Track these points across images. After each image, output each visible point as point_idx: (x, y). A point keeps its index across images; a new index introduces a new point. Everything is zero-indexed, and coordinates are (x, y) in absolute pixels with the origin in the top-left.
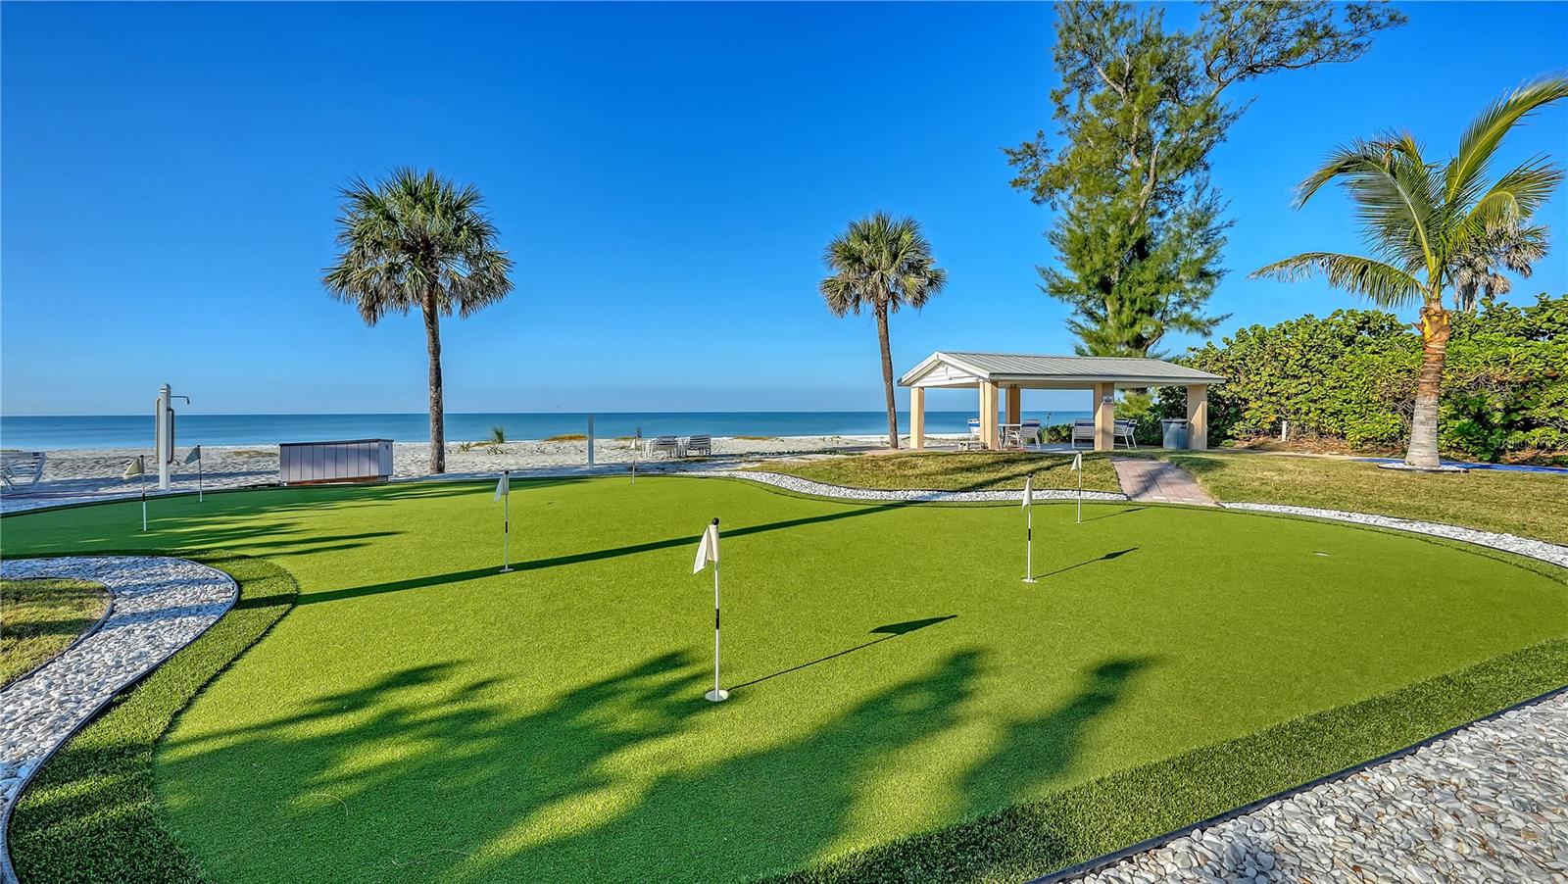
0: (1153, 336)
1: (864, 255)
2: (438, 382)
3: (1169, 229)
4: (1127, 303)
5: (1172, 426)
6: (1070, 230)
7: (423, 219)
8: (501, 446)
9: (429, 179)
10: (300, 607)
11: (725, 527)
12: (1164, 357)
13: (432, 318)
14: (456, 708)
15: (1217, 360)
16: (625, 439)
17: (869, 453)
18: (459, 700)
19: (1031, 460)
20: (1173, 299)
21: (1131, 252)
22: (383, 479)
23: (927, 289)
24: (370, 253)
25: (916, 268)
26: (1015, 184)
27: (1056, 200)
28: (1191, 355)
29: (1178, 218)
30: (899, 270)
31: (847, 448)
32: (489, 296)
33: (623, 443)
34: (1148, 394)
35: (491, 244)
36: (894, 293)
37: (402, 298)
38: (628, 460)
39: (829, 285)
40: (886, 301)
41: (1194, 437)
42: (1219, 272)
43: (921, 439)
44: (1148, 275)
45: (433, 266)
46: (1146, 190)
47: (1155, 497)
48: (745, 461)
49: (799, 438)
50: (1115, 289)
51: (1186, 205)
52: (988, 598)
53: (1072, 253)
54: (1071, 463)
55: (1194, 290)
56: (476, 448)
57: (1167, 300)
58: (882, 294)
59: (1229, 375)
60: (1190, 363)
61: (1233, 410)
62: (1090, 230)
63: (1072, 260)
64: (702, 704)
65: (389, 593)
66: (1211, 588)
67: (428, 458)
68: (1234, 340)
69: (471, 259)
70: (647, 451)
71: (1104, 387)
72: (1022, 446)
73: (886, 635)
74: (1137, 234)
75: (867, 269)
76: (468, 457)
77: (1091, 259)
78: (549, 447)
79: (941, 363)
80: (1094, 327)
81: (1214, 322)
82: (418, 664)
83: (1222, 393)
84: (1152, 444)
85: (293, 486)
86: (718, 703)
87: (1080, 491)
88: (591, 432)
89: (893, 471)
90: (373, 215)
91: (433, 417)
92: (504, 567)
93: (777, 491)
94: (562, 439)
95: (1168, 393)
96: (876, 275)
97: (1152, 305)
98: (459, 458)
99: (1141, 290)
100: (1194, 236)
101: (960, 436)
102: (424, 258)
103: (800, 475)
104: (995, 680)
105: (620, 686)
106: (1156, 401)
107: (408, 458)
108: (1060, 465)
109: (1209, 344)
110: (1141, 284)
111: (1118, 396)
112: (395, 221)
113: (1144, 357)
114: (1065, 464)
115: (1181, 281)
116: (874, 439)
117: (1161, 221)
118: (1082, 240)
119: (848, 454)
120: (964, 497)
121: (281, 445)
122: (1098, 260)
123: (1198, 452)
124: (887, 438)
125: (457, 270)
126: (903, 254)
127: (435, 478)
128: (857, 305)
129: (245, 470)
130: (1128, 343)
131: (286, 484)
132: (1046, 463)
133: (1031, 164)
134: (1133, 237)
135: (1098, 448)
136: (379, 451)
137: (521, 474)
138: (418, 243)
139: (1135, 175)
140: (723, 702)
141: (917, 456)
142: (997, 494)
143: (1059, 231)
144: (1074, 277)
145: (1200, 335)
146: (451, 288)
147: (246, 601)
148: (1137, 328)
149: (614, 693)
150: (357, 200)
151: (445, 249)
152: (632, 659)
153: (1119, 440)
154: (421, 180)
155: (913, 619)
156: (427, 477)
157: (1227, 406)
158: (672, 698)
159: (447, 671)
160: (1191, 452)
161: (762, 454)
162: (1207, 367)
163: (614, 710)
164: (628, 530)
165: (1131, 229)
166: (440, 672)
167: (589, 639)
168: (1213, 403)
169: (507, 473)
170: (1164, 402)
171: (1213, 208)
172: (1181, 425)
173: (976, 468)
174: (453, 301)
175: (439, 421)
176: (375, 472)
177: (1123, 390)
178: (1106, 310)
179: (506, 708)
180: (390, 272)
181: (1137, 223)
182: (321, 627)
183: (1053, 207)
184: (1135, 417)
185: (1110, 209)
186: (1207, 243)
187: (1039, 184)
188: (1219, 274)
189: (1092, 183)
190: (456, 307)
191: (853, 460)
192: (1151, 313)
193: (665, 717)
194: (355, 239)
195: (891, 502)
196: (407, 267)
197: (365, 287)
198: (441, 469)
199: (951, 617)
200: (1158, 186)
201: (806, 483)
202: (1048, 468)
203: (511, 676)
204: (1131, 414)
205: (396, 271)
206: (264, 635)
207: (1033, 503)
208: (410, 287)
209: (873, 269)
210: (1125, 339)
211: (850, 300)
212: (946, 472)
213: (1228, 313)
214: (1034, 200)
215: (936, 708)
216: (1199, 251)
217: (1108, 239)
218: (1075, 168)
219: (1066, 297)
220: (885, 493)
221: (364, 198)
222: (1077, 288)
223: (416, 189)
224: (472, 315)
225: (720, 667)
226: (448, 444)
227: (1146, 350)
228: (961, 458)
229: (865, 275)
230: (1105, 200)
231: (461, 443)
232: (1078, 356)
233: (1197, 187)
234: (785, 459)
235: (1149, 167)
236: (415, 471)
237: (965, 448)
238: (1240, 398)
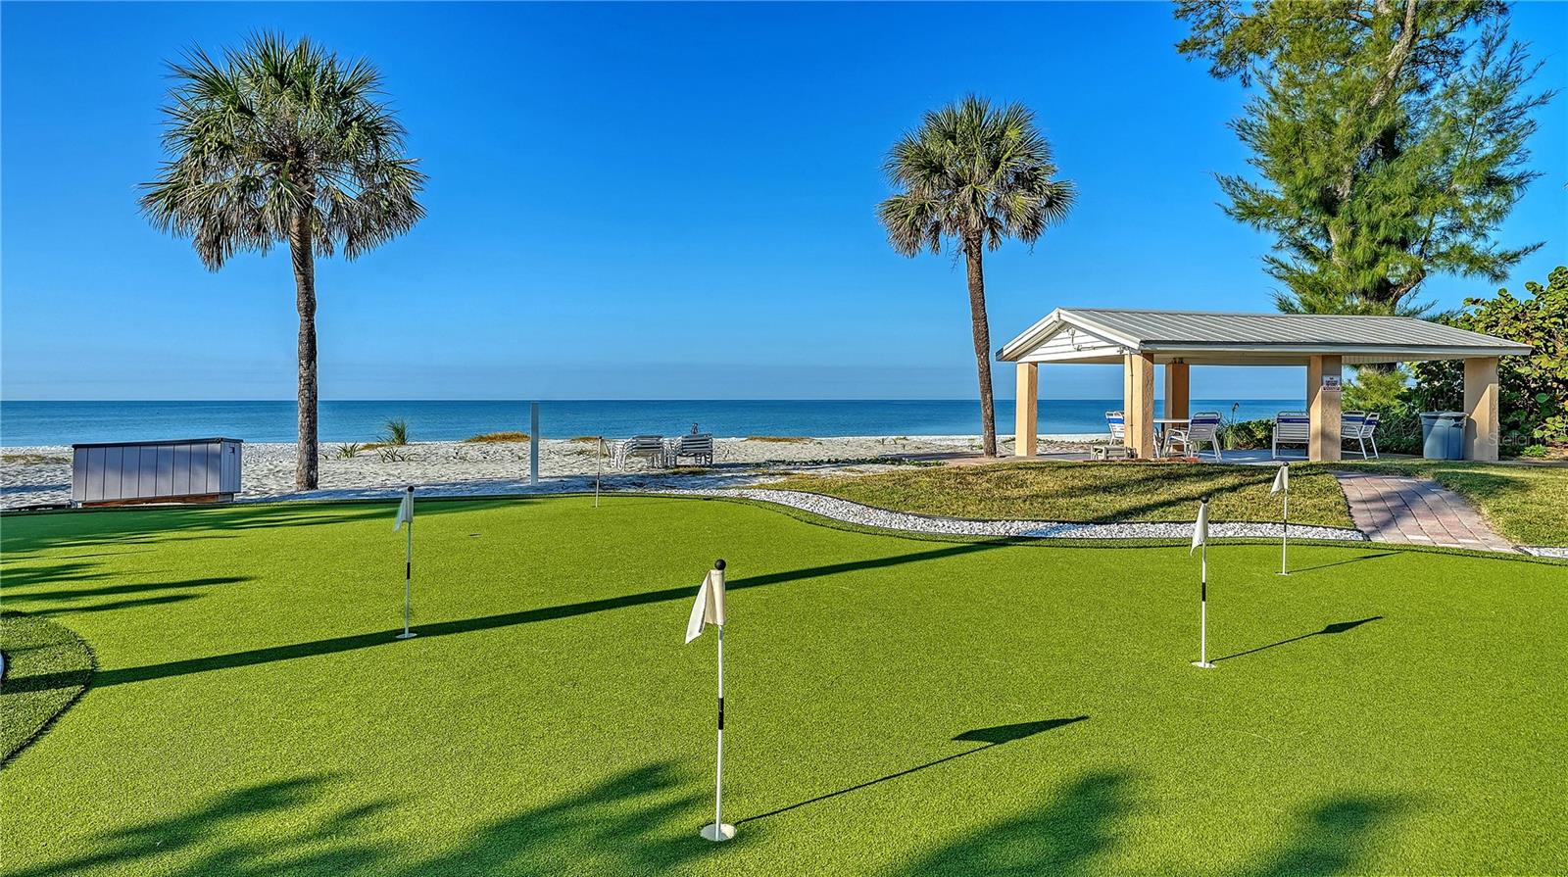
0: (1407, 281)
1: (948, 162)
2: (310, 355)
3: (1436, 111)
4: (1364, 230)
5: (1439, 422)
6: (1272, 118)
7: (293, 112)
8: (403, 450)
9: (301, 52)
10: (96, 691)
11: (735, 574)
12: (1426, 314)
13: (303, 259)
14: (326, 846)
15: (1516, 318)
16: (585, 440)
17: (953, 463)
18: (330, 834)
19: (1205, 474)
20: (1441, 222)
21: (1372, 151)
22: (225, 498)
23: (1043, 212)
24: (214, 161)
25: (1026, 181)
26: (1184, 47)
27: (1250, 71)
28: (1472, 310)
29: (1452, 93)
30: (999, 184)
31: (919, 455)
32: (389, 225)
33: (581, 445)
34: (1398, 373)
35: (393, 149)
36: (992, 219)
37: (260, 228)
38: (590, 471)
39: (895, 207)
40: (980, 232)
41: (1475, 441)
42: (1521, 177)
43: (1032, 442)
44: (1399, 186)
45: (306, 182)
46: (1399, 49)
47: (1410, 537)
48: (764, 474)
49: (846, 438)
50: (1344, 208)
51: (1467, 70)
52: (1140, 691)
53: (1274, 153)
54: (1272, 480)
55: (1477, 207)
56: (365, 452)
57: (1431, 223)
58: (974, 220)
59: (1537, 342)
60: (1470, 324)
61: (1543, 398)
62: (1304, 116)
63: (1276, 164)
64: (697, 846)
65: (230, 670)
66: (1510, 686)
67: (294, 466)
68: (1546, 285)
69: (363, 172)
70: (618, 458)
71: (1328, 360)
72: (1191, 455)
73: (977, 744)
74: (1382, 121)
75: (952, 183)
76: (352, 466)
77: (1306, 161)
78: (473, 450)
79: (1064, 326)
80: (1308, 267)
81: (1512, 258)
82: (272, 777)
83: (1524, 370)
84: (1405, 452)
85: (90, 508)
86: (720, 843)
87: (1285, 523)
88: (535, 429)
89: (988, 490)
90: (218, 104)
91: (302, 405)
92: (402, 631)
93: (813, 519)
94: (492, 440)
95: (1429, 370)
96: (966, 192)
97: (1404, 232)
98: (340, 467)
99: (1386, 209)
100: (1479, 121)
101: (1094, 437)
102: (294, 171)
103: (846, 496)
104: (1151, 822)
105: (573, 815)
106: (1412, 383)
107: (264, 466)
108: (1253, 484)
109: (1502, 292)
110: (1387, 199)
111: (1348, 375)
112: (252, 114)
113: (1392, 313)
114: (1260, 482)
115: (1455, 193)
116: (960, 441)
117: (1424, 98)
118: (1290, 131)
119: (920, 465)
120: (1101, 531)
121: (75, 447)
122: (1317, 163)
123: (1482, 464)
124: (979, 440)
125: (341, 188)
126: (1008, 159)
127: (304, 497)
128: (936, 238)
129: (19, 484)
130: (1364, 292)
131: (80, 505)
132: (1229, 480)
133: (1210, 15)
134: (1375, 125)
135: (1315, 456)
136: (222, 456)
137: (431, 491)
138: (285, 148)
139: (1380, 28)
140: (727, 843)
141: (1027, 468)
142: (1152, 528)
143: (1254, 119)
144: (1277, 191)
145: (1487, 278)
146: (332, 213)
147: (15, 681)
148: (1380, 270)
149: (563, 827)
150: (196, 82)
151: (324, 156)
152: (590, 776)
153: (1349, 445)
154: (290, 51)
155: (1019, 720)
156: (292, 496)
157: (1533, 393)
158: (651, 836)
159: (314, 789)
160: (1472, 465)
161: (789, 464)
162: (1499, 329)
163: (563, 851)
164: (588, 577)
165: (1372, 113)
166: (303, 791)
167: (526, 741)
168: (1511, 387)
169: (411, 489)
170: (1425, 385)
171: (1514, 74)
172: (1453, 422)
173: (1119, 487)
174: (336, 234)
175: (311, 412)
176: (214, 488)
177: (1357, 367)
178: (1329, 240)
179: (400, 847)
180: (244, 190)
181: (1382, 103)
182: (128, 719)
183: (1245, 81)
184: (1376, 408)
185: (1338, 83)
186: (1500, 132)
187: (1222, 47)
188: (1520, 181)
189: (1308, 41)
190: (340, 241)
191: (928, 474)
192: (1404, 244)
193: (639, 863)
194: (191, 140)
195: (986, 539)
196: (268, 183)
197: (206, 212)
198: (312, 483)
199: (1079, 719)
200: (1420, 44)
201: (856, 508)
202: (1233, 489)
203: (411, 798)
204: (1369, 404)
205: (251, 188)
206: (40, 733)
207: (1210, 543)
208: (273, 212)
209: (960, 183)
210: (1360, 287)
211: (925, 231)
212: (1071, 493)
213: (1536, 243)
214: (1215, 73)
215: (1057, 862)
216: (1487, 144)
217: (1334, 130)
218: (1281, 20)
219: (1263, 221)
220: (976, 525)
221: (206, 80)
222: (1282, 207)
223: (283, 67)
224: (364, 255)
225: (724, 787)
226: (324, 446)
227: (1394, 303)
228: (1095, 471)
229: (948, 192)
230: (1331, 69)
231: (342, 445)
232: (1282, 314)
233: (1485, 42)
234: (823, 472)
235: (1405, 14)
236: (274, 487)
237: (1102, 457)
238: (1556, 379)
